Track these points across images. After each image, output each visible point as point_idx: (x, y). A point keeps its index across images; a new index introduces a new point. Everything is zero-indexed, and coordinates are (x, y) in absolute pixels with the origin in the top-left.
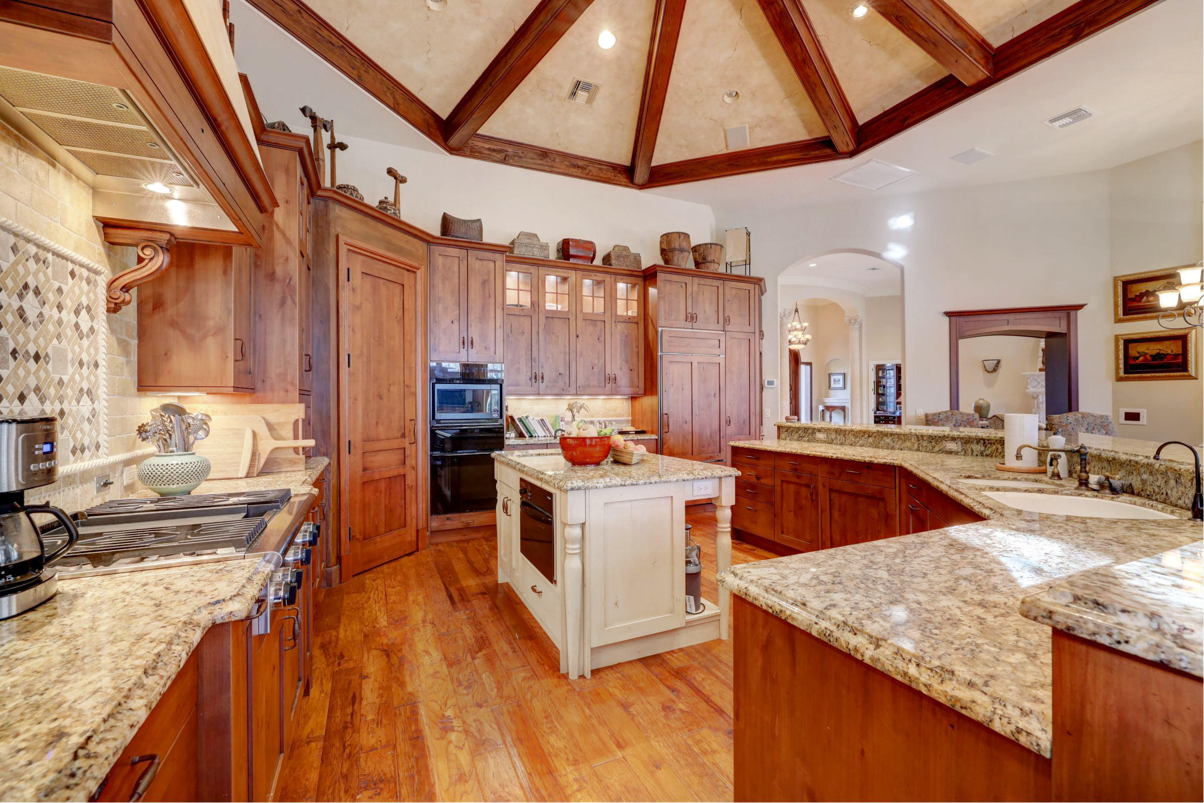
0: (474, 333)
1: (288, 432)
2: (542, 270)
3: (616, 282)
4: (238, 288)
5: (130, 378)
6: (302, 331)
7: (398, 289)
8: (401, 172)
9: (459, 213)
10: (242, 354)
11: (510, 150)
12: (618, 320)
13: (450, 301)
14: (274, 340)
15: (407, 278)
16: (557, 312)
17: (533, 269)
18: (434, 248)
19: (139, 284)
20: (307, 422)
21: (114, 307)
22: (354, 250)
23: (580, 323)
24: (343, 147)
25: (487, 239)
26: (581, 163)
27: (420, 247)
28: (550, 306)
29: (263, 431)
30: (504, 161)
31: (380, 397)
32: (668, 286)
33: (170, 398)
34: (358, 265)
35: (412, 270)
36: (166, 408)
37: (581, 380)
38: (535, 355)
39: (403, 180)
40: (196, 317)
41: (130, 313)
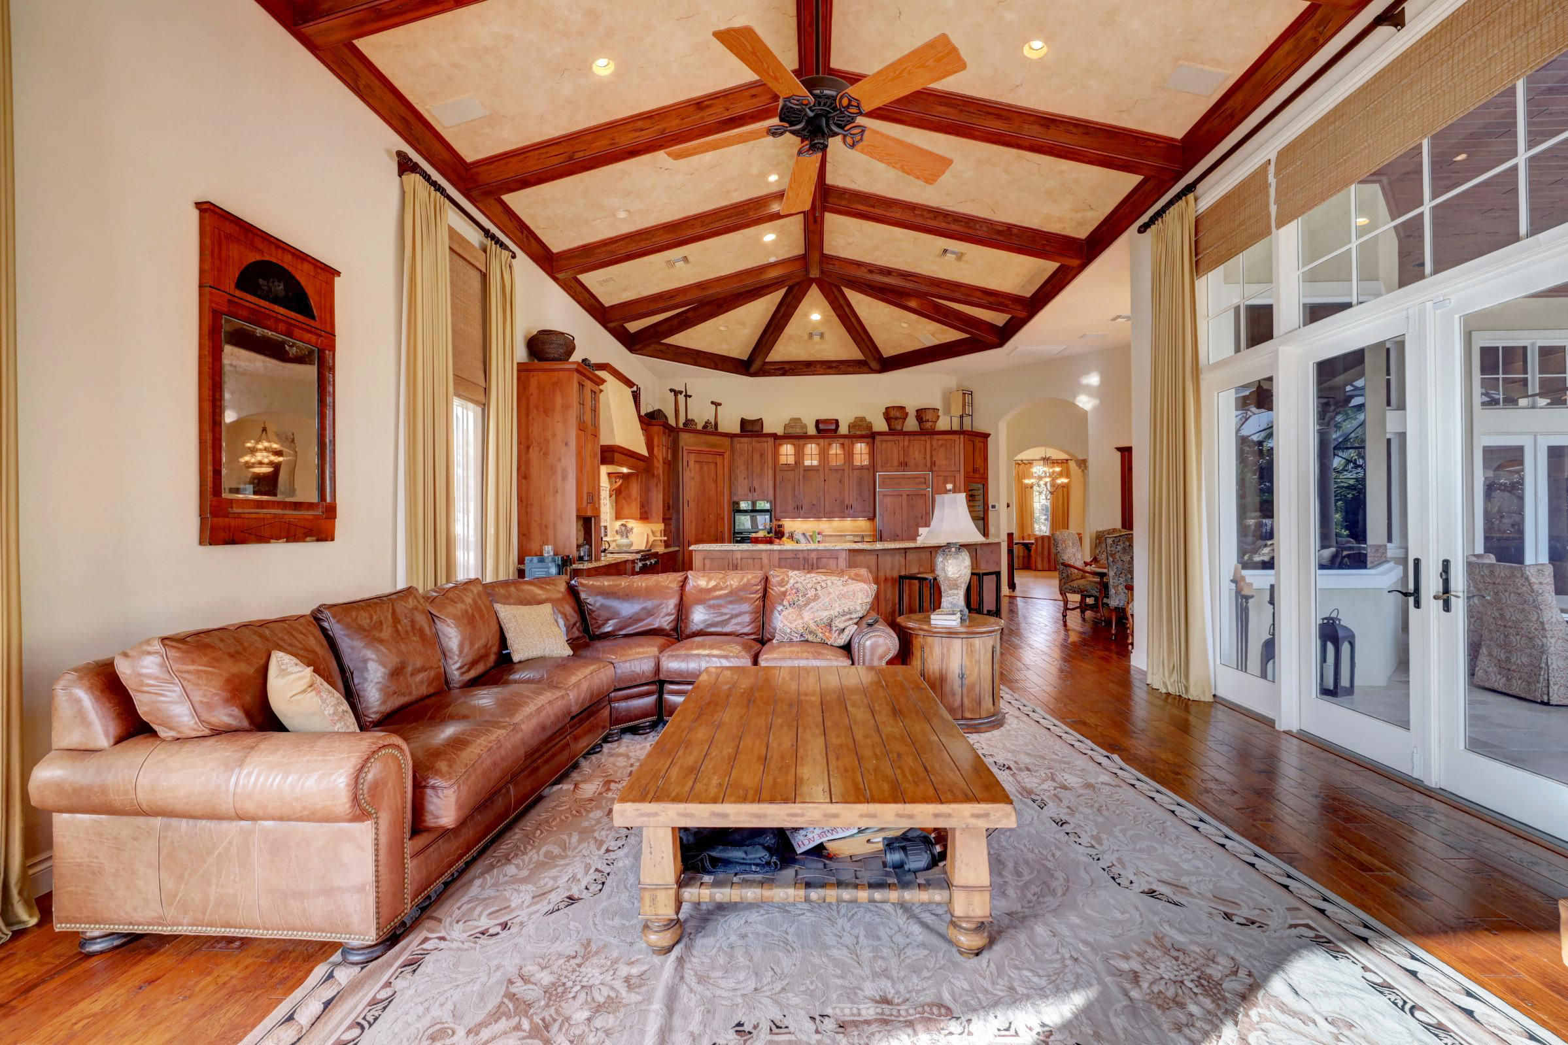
0: (756, 484)
1: (659, 534)
2: (802, 442)
3: (853, 444)
4: (641, 481)
5: (614, 516)
6: (664, 494)
7: (713, 466)
8: (718, 401)
9: (751, 416)
10: (642, 506)
11: (787, 366)
12: (854, 468)
13: (743, 467)
14: (654, 499)
15: (719, 459)
16: (812, 466)
17: (795, 441)
18: (735, 439)
19: (616, 489)
20: (665, 530)
21: (611, 496)
22: (690, 452)
23: (826, 471)
24: (690, 396)
25: (766, 431)
26: (834, 365)
27: (727, 441)
28: (807, 463)
29: (651, 534)
30: (784, 374)
31: (704, 520)
32: (884, 445)
33: (623, 522)
34: (692, 458)
35: (722, 454)
36: (622, 525)
37: (828, 509)
38: (797, 493)
39: (720, 404)
40: (629, 496)
41: (614, 496)
